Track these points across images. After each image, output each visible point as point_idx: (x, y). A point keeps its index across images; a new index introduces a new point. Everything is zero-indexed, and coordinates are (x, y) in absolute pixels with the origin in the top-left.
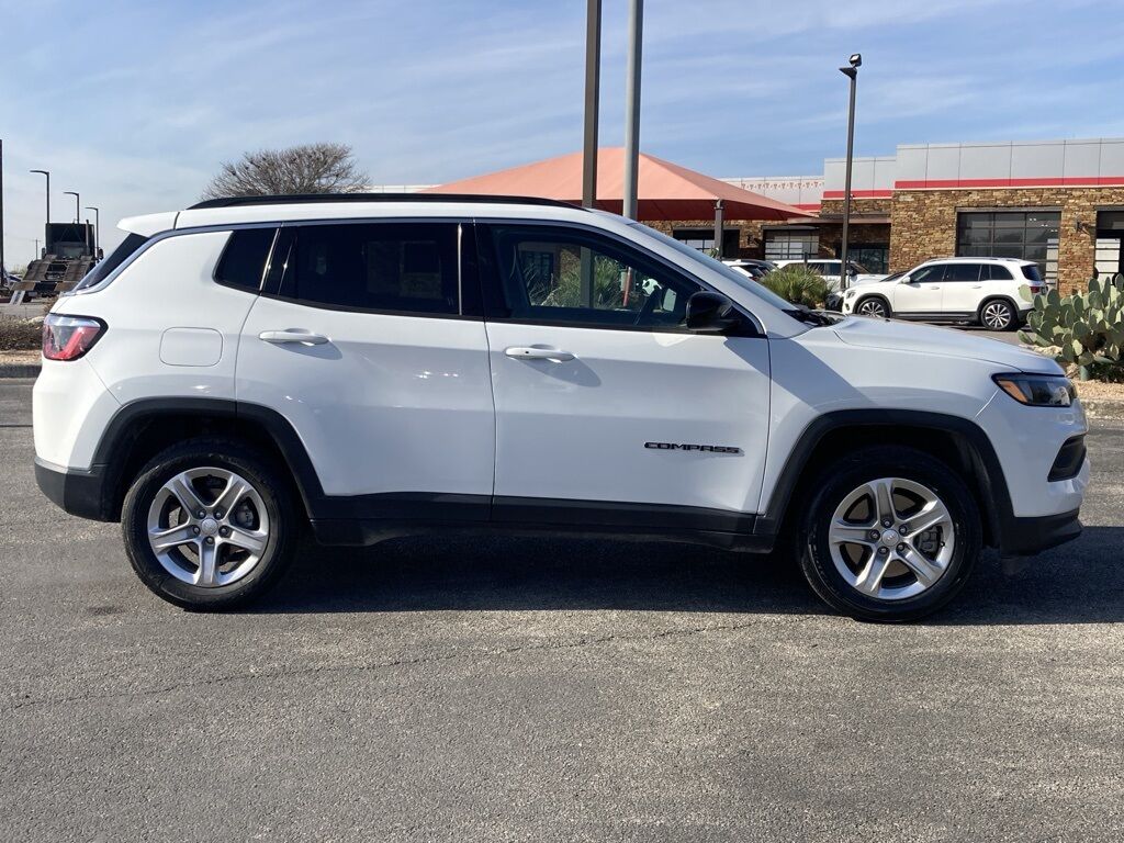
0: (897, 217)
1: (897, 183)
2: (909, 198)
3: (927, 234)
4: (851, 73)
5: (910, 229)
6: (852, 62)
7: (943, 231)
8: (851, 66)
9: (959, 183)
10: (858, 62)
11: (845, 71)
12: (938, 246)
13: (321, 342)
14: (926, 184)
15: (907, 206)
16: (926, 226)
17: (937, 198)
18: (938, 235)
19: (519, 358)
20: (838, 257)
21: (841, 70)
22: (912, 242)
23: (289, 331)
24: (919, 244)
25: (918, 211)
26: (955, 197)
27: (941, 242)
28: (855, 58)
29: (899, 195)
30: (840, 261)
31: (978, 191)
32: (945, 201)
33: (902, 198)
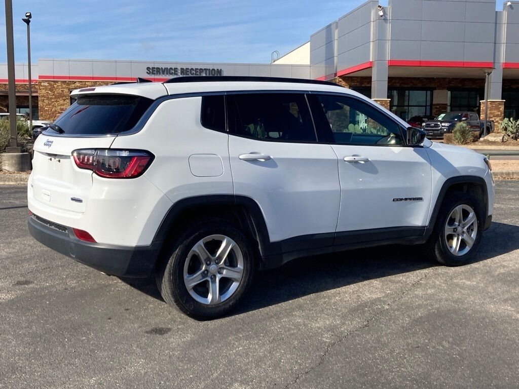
0: (41, 93)
1: (39, 76)
2: (46, 84)
3: (57, 101)
4: (28, 22)
5: (48, 99)
6: (27, 16)
7: (64, 100)
8: (26, 18)
9: (70, 78)
10: (30, 16)
11: (24, 20)
12: (62, 107)
13: (268, 159)
14: (54, 77)
15: (46, 88)
16: (55, 98)
17: (59, 84)
18: (62, 102)
19: (350, 162)
20: (8, 112)
21: (23, 20)
22: (49, 105)
23: (251, 153)
24: (53, 106)
25: (51, 90)
26: (68, 84)
27: (63, 105)
28: (28, 14)
29: (41, 83)
30: (9, 114)
31: (79, 81)
32: (64, 86)
33: (42, 84)
